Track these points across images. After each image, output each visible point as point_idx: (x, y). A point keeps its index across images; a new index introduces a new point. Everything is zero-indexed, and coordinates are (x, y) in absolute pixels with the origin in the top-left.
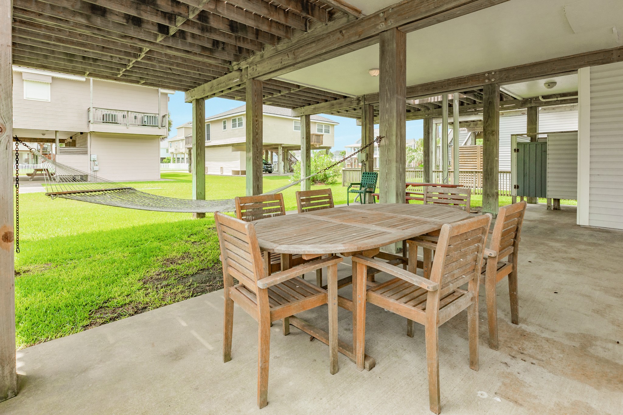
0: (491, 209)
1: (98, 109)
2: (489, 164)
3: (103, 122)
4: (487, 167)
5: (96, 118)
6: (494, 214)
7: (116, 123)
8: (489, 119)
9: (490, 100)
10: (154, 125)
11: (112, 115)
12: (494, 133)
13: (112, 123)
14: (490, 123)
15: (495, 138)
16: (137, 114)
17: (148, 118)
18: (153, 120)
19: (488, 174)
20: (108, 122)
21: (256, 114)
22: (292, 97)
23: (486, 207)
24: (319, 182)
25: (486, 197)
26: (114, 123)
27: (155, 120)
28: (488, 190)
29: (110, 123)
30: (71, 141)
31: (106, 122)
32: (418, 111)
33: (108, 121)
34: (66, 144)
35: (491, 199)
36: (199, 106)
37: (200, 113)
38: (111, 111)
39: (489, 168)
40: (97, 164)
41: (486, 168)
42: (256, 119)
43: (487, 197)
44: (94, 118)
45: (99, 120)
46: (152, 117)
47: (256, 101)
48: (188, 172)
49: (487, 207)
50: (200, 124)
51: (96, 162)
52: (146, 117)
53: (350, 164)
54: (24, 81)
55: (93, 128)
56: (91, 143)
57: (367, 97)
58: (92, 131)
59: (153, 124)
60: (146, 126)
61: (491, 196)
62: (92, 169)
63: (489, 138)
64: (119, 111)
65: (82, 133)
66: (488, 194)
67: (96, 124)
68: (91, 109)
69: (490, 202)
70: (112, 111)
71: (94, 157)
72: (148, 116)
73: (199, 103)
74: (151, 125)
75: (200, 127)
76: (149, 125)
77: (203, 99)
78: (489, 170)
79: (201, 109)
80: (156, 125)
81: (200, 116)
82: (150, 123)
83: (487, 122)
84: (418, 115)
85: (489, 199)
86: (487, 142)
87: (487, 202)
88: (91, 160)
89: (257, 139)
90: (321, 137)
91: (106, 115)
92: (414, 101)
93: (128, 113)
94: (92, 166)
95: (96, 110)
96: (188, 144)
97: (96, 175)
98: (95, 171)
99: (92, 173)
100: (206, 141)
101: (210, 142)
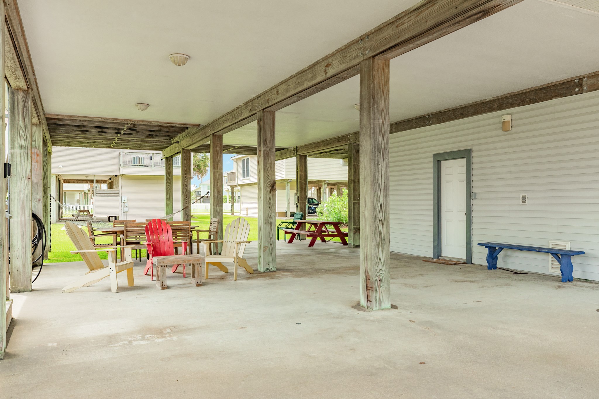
1: (127, 153)
3: (132, 165)
5: (125, 161)
7: (143, 165)
11: (139, 158)
20: (136, 165)
21: (186, 172)
26: (141, 165)
29: (138, 165)
30: (111, 182)
31: (134, 165)
33: (135, 164)
34: (108, 184)
36: (168, 162)
37: (169, 168)
40: (127, 205)
42: (186, 176)
44: (123, 162)
45: (128, 164)
47: (185, 164)
48: (230, 214)
50: (169, 176)
55: (123, 171)
56: (121, 186)
58: (122, 174)
62: (123, 211)
64: (145, 154)
65: (116, 176)
67: (125, 167)
68: (121, 154)
70: (139, 154)
71: (124, 199)
73: (168, 161)
75: (169, 178)
77: (172, 157)
79: (169, 165)
81: (169, 170)
88: (122, 201)
89: (186, 189)
91: (134, 158)
93: (153, 155)
94: (122, 207)
95: (125, 154)
96: (230, 181)
97: (126, 216)
98: (126, 213)
99: (123, 214)
100: (246, 178)
101: (250, 179)
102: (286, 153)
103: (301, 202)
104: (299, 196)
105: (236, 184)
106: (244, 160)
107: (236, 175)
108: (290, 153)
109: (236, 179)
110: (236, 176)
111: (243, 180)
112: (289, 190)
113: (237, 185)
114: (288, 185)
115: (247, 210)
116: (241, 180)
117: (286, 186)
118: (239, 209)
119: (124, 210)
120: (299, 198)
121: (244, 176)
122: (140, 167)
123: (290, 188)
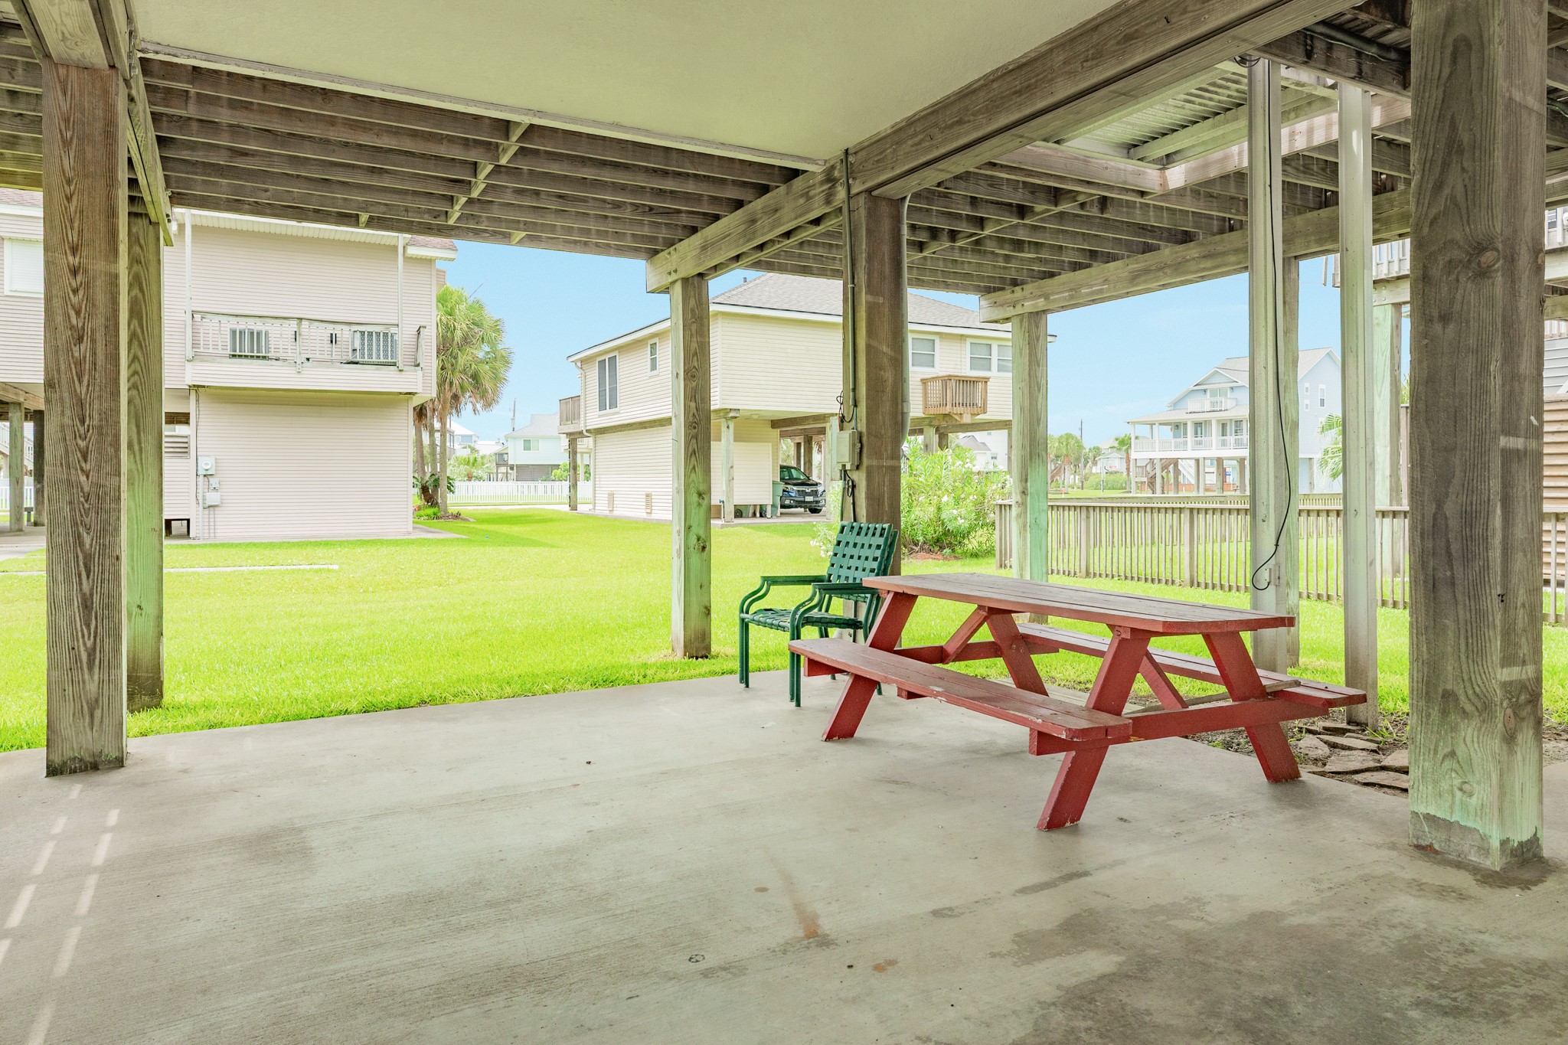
0: (1474, 800)
1: (208, 316)
2: (1456, 481)
3: (235, 357)
4: (1440, 505)
5: (202, 343)
6: (1495, 844)
7: (264, 357)
8: (1455, 168)
9: (1459, 30)
10: (382, 360)
11: (252, 333)
12: (1488, 257)
13: (252, 357)
14: (1460, 190)
15: (1499, 291)
16: (337, 330)
17: (363, 340)
18: (378, 345)
19: (1449, 554)
20: (240, 356)
22: (576, 199)
23: (1435, 782)
24: (922, 549)
25: (1435, 713)
26: (258, 357)
27: (386, 346)
28: (1450, 667)
29: (246, 356)
32: (1222, 232)
33: (238, 353)
35: (1468, 731)
38: (247, 319)
39: (1450, 508)
40: (217, 486)
41: (1431, 509)
43: (1444, 713)
44: (196, 345)
45: (211, 351)
46: (378, 334)
48: (567, 508)
49: (1445, 785)
51: (212, 480)
52: (358, 335)
53: (1145, 479)
54: (5, 242)
55: (193, 374)
56: (197, 422)
57: (860, 155)
58: (191, 384)
59: (378, 357)
60: (357, 363)
61: (1468, 707)
62: (201, 502)
63: (1452, 302)
64: (273, 321)
66: (1448, 696)
67: (201, 361)
68: (188, 317)
69: (1461, 751)
70: (253, 319)
71: (206, 464)
72: (363, 333)
74: (374, 359)
76: (366, 359)
78: (1454, 523)
80: (390, 360)
82: (370, 356)
83: (1439, 187)
84: (1224, 254)
85: (1454, 729)
86: (1438, 327)
87: (1443, 750)
88: (199, 473)
90: (980, 385)
91: (243, 333)
92: (1165, 179)
93: (299, 325)
94: (200, 490)
95: (202, 318)
96: (567, 420)
97: (212, 520)
98: (211, 509)
99: (200, 513)
100: (608, 410)
101: (618, 413)
102: (776, 211)
103: (875, 463)
104: (862, 427)
105: (582, 427)
106: (602, 363)
107: (582, 404)
108: (802, 201)
109: (582, 416)
110: (582, 407)
111: (600, 416)
112: (732, 441)
113: (584, 432)
114: (728, 427)
115: (611, 497)
116: (594, 418)
117: (724, 429)
118: (591, 496)
119: (204, 499)
120: (861, 442)
121: (602, 407)
122: (255, 361)
123: (735, 437)
